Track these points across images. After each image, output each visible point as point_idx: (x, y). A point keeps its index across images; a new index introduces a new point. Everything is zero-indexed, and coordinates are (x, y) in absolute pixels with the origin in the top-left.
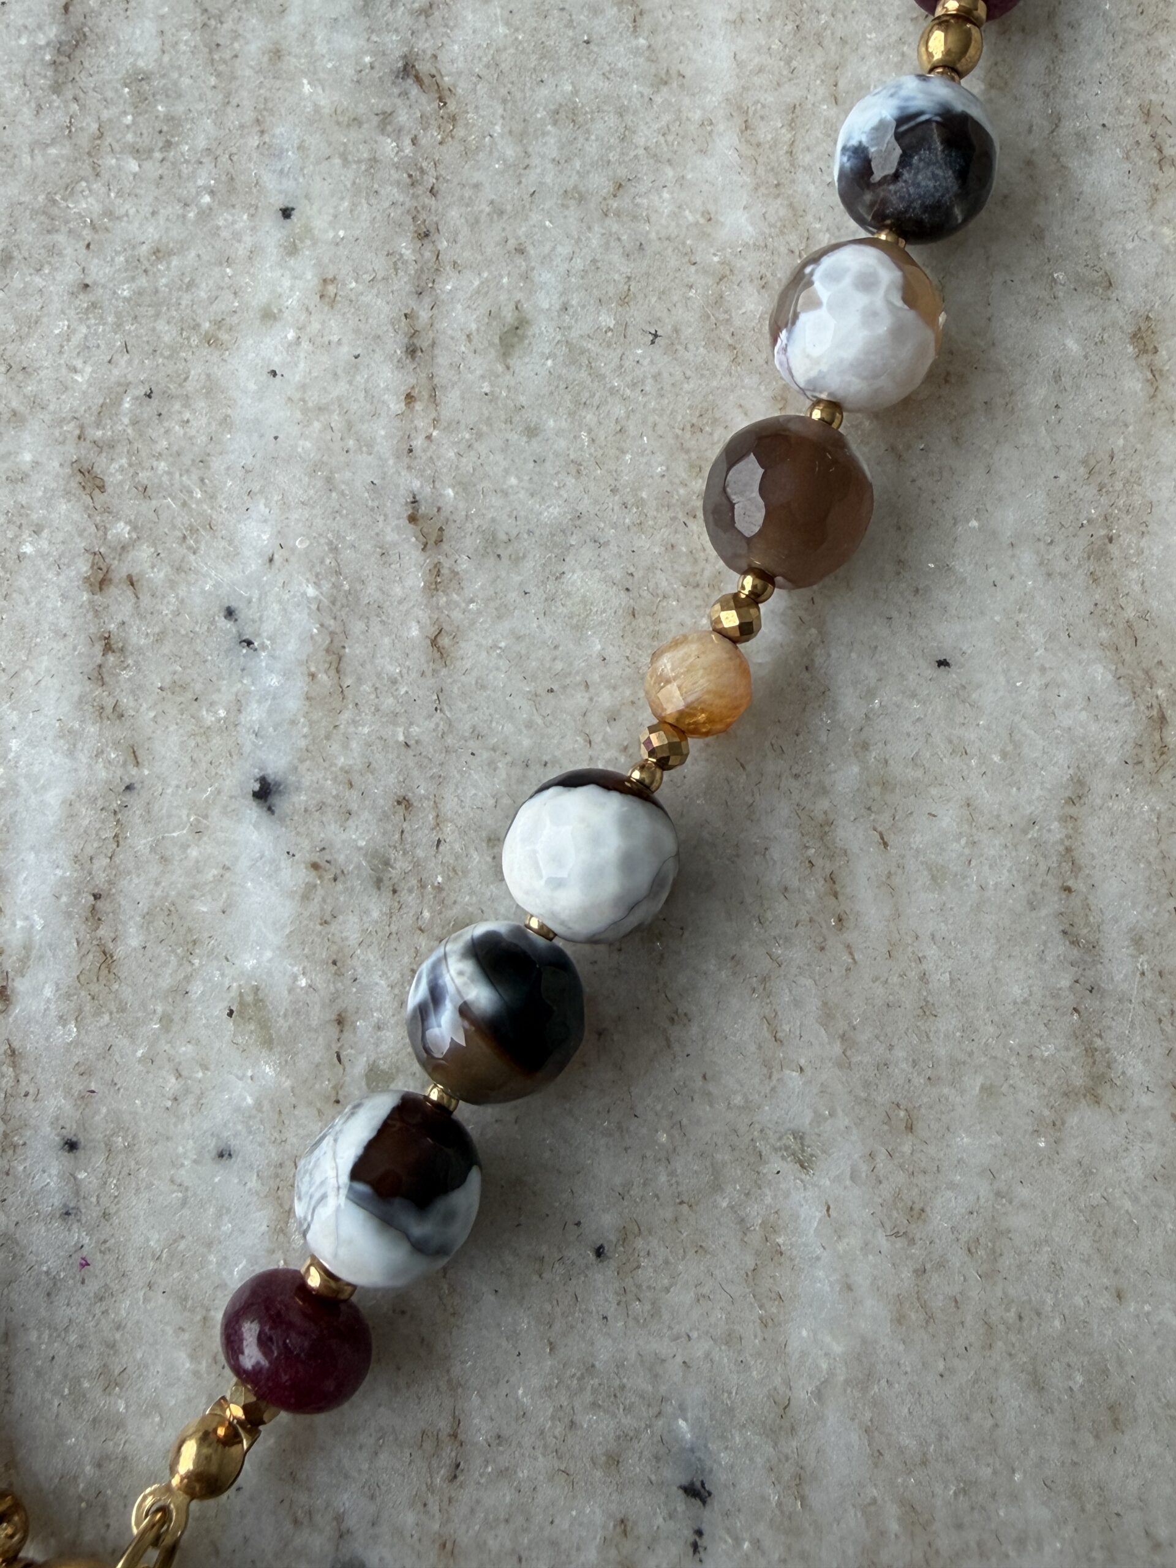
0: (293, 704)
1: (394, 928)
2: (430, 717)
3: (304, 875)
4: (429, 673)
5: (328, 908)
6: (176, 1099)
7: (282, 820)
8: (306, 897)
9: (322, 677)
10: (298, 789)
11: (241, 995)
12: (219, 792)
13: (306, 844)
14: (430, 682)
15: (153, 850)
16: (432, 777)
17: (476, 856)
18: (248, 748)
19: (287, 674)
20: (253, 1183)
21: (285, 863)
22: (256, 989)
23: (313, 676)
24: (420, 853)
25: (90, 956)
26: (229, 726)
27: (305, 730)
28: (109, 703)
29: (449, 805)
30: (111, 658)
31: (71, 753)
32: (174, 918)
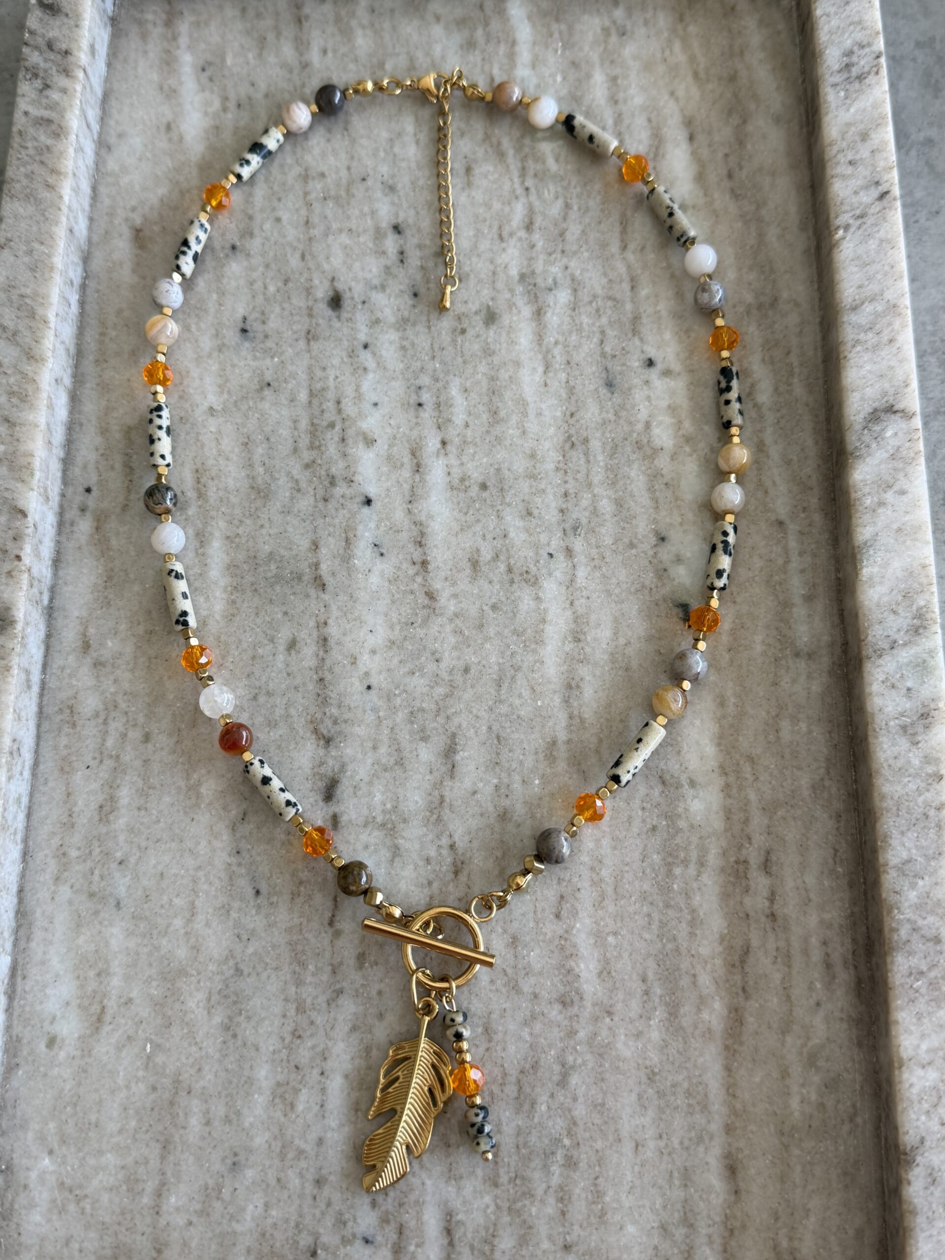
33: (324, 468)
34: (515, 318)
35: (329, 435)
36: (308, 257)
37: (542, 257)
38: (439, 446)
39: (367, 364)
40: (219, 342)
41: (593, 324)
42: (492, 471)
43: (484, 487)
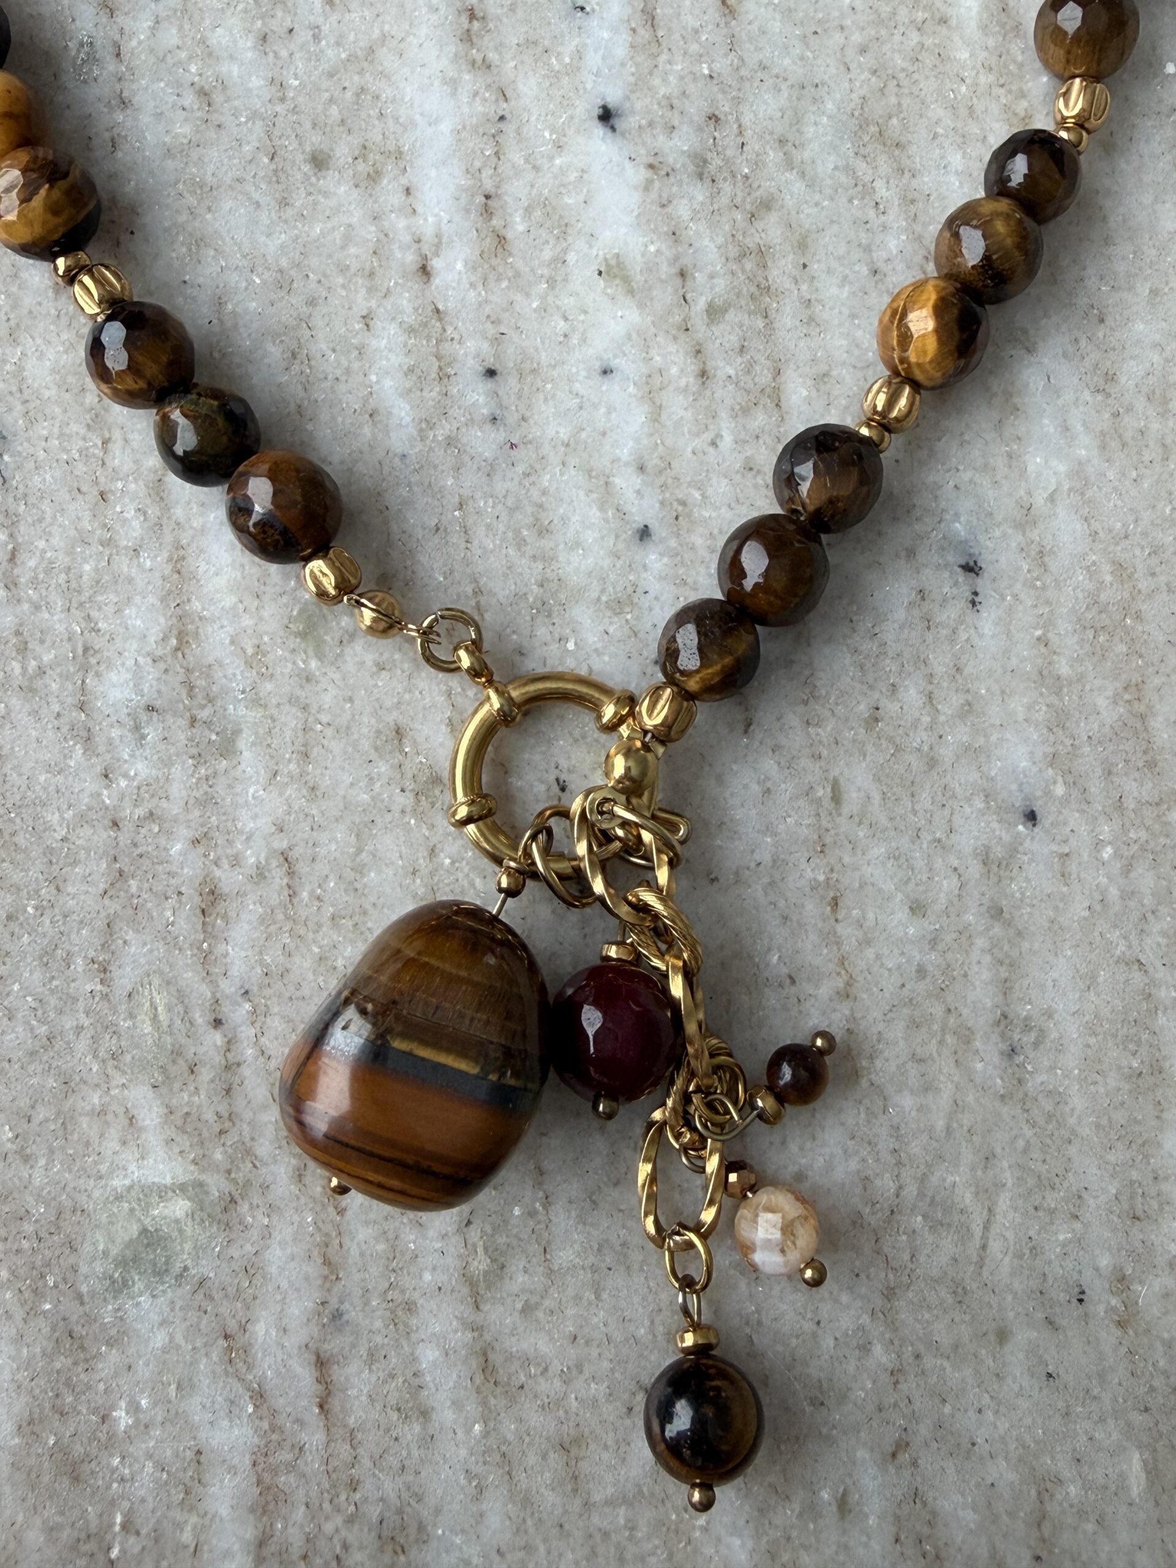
0: (621, 52)
1: (716, 207)
2: (726, 55)
3: (643, 174)
4: (722, 25)
5: (665, 196)
6: (566, 336)
7: (623, 135)
8: (647, 187)
9: (641, 31)
10: (633, 112)
11: (606, 259)
12: (572, 117)
13: (643, 151)
14: (725, 31)
15: (527, 161)
16: (733, 99)
17: (771, 153)
18: (589, 86)
19: (614, 29)
20: (631, 389)
21: (628, 164)
22: (618, 256)
23: (634, 30)
24: (729, 153)
25: (488, 240)
26: (573, 70)
27: (633, 70)
28: (479, 58)
29: (747, 119)
30: (476, 25)
31: (454, 94)
32: (549, 209)
33: (725, 200)
34: (247, 621)
35: (721, 284)
36: (823, 792)
37: (174, 809)
38: (436, 264)
39: (637, 481)
40: (1034, 535)
41: (37, 608)
42: (299, 200)
43: (319, 162)
